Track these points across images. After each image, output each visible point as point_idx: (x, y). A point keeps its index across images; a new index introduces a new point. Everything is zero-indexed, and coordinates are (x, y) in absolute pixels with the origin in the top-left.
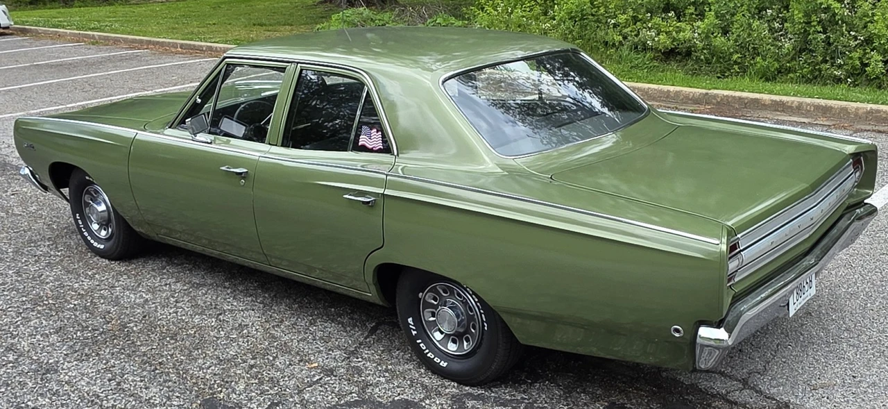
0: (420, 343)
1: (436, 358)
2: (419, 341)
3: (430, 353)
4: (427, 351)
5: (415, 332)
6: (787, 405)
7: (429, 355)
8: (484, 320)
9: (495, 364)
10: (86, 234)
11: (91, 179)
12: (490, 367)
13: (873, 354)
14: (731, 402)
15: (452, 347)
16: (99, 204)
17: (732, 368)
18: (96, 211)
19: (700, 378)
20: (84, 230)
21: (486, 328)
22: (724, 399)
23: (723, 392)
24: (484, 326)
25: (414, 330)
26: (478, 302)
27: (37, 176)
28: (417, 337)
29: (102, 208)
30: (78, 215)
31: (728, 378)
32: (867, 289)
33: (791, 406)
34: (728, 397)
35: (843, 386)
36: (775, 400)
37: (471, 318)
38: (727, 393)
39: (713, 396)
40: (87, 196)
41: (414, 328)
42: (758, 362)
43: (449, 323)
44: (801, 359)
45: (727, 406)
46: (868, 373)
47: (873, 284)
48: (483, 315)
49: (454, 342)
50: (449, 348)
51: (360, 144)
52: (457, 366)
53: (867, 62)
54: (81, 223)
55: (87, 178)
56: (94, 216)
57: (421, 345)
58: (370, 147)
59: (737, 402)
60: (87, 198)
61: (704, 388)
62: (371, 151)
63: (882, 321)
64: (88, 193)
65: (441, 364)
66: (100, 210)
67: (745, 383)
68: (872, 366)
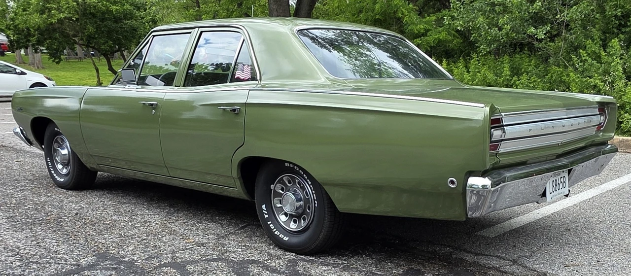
0: (270, 224)
1: (281, 235)
2: (269, 223)
3: (277, 232)
4: (275, 230)
5: (267, 216)
6: (545, 275)
7: (276, 233)
8: (315, 198)
9: (322, 234)
10: (53, 172)
11: (58, 130)
12: (319, 237)
13: (614, 251)
14: (503, 272)
15: (293, 226)
16: (63, 149)
17: (506, 254)
18: (60, 154)
19: (481, 258)
20: (52, 169)
21: (316, 205)
22: (497, 270)
23: (497, 266)
24: (315, 203)
25: (266, 214)
26: (311, 185)
27: (24, 132)
28: (268, 220)
29: (65, 152)
30: (48, 158)
31: (502, 260)
32: (612, 219)
33: (548, 275)
34: (500, 269)
35: (589, 266)
36: (536, 271)
37: (307, 201)
38: (500, 266)
39: (489, 268)
40: (56, 144)
41: (266, 212)
42: (526, 252)
43: (291, 205)
44: (559, 251)
45: (499, 274)
46: (610, 260)
47: (617, 217)
48: (314, 195)
49: (295, 222)
50: (291, 227)
51: (236, 77)
52: (296, 240)
53: (622, 120)
54: (50, 164)
55: (56, 129)
56: (59, 157)
57: (271, 225)
58: (243, 78)
59: (507, 272)
60: (55, 146)
61: (483, 264)
62: (243, 80)
63: (622, 234)
64: (57, 141)
65: (284, 239)
66: (63, 153)
67: (515, 262)
68: (613, 256)
